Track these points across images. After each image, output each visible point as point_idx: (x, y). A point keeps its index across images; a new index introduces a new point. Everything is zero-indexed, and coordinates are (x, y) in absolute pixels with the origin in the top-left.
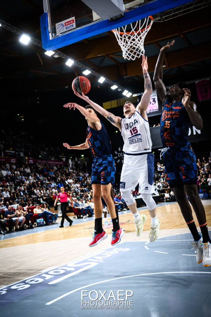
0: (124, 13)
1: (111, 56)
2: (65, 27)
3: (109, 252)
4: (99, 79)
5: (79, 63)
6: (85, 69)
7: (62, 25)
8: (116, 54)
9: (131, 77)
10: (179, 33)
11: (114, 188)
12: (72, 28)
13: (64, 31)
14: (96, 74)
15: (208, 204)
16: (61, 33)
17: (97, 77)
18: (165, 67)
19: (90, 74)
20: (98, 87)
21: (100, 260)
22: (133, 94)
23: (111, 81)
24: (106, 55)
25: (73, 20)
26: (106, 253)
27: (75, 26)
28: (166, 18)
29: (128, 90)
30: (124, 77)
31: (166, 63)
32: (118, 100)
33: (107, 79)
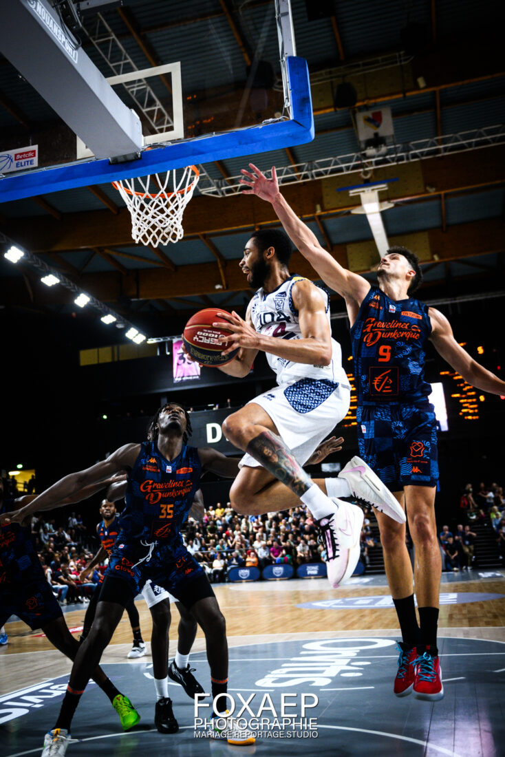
0: (142, 152)
1: (107, 251)
2: (15, 162)
3: (60, 687)
4: (76, 298)
5: (34, 259)
6: (47, 273)
7: (9, 157)
8: (120, 249)
9: (147, 301)
10: (253, 225)
11: (87, 546)
12: (30, 166)
13: (11, 170)
14: (70, 286)
15: (292, 590)
16: (4, 174)
17: (73, 293)
18: (219, 289)
19: (57, 284)
20: (74, 314)
21: (35, 704)
22: (148, 338)
23: (103, 306)
24: (99, 248)
25: (34, 151)
26: (51, 688)
27: (36, 164)
28: (229, 191)
29: (137, 329)
30: (133, 300)
31: (224, 281)
32: (116, 348)
33: (95, 300)
